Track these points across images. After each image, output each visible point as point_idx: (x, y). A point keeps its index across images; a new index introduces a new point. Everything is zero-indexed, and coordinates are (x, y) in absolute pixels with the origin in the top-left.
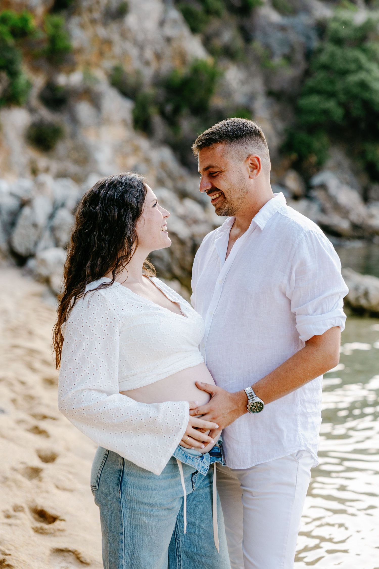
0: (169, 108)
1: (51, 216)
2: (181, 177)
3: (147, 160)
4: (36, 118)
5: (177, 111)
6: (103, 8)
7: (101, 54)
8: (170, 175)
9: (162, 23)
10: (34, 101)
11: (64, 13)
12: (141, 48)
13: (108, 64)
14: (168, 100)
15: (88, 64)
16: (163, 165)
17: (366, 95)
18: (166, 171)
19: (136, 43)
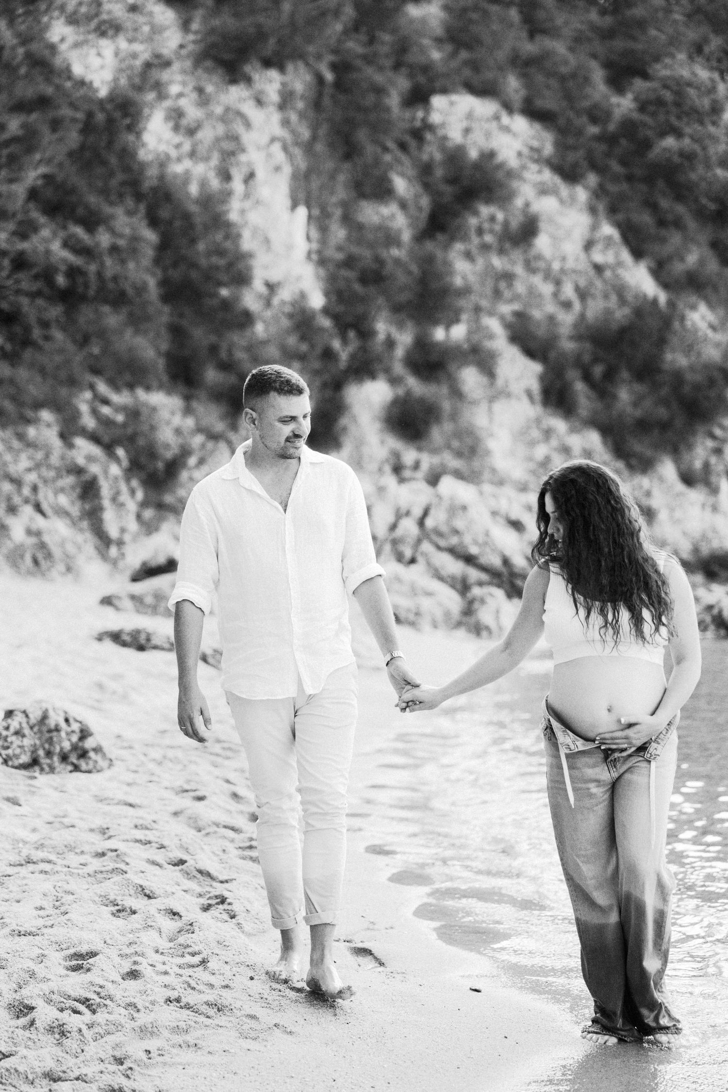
0: (598, 370)
4: (401, 391)
5: (610, 375)
6: (498, 228)
7: (497, 294)
9: (588, 246)
10: (399, 368)
11: (440, 237)
12: (558, 283)
13: (506, 309)
14: (596, 360)
15: (478, 309)
19: (548, 275)
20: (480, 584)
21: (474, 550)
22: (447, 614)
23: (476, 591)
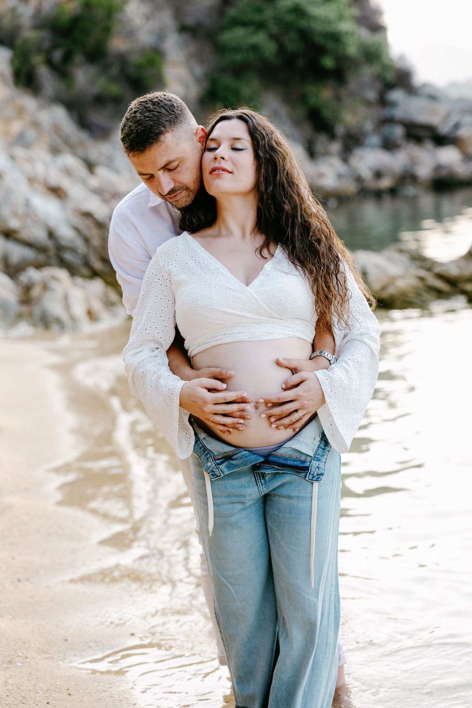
0: (58, 55)
5: (67, 58)
8: (67, 141)
16: (56, 129)
17: (303, 23)
18: (60, 137)
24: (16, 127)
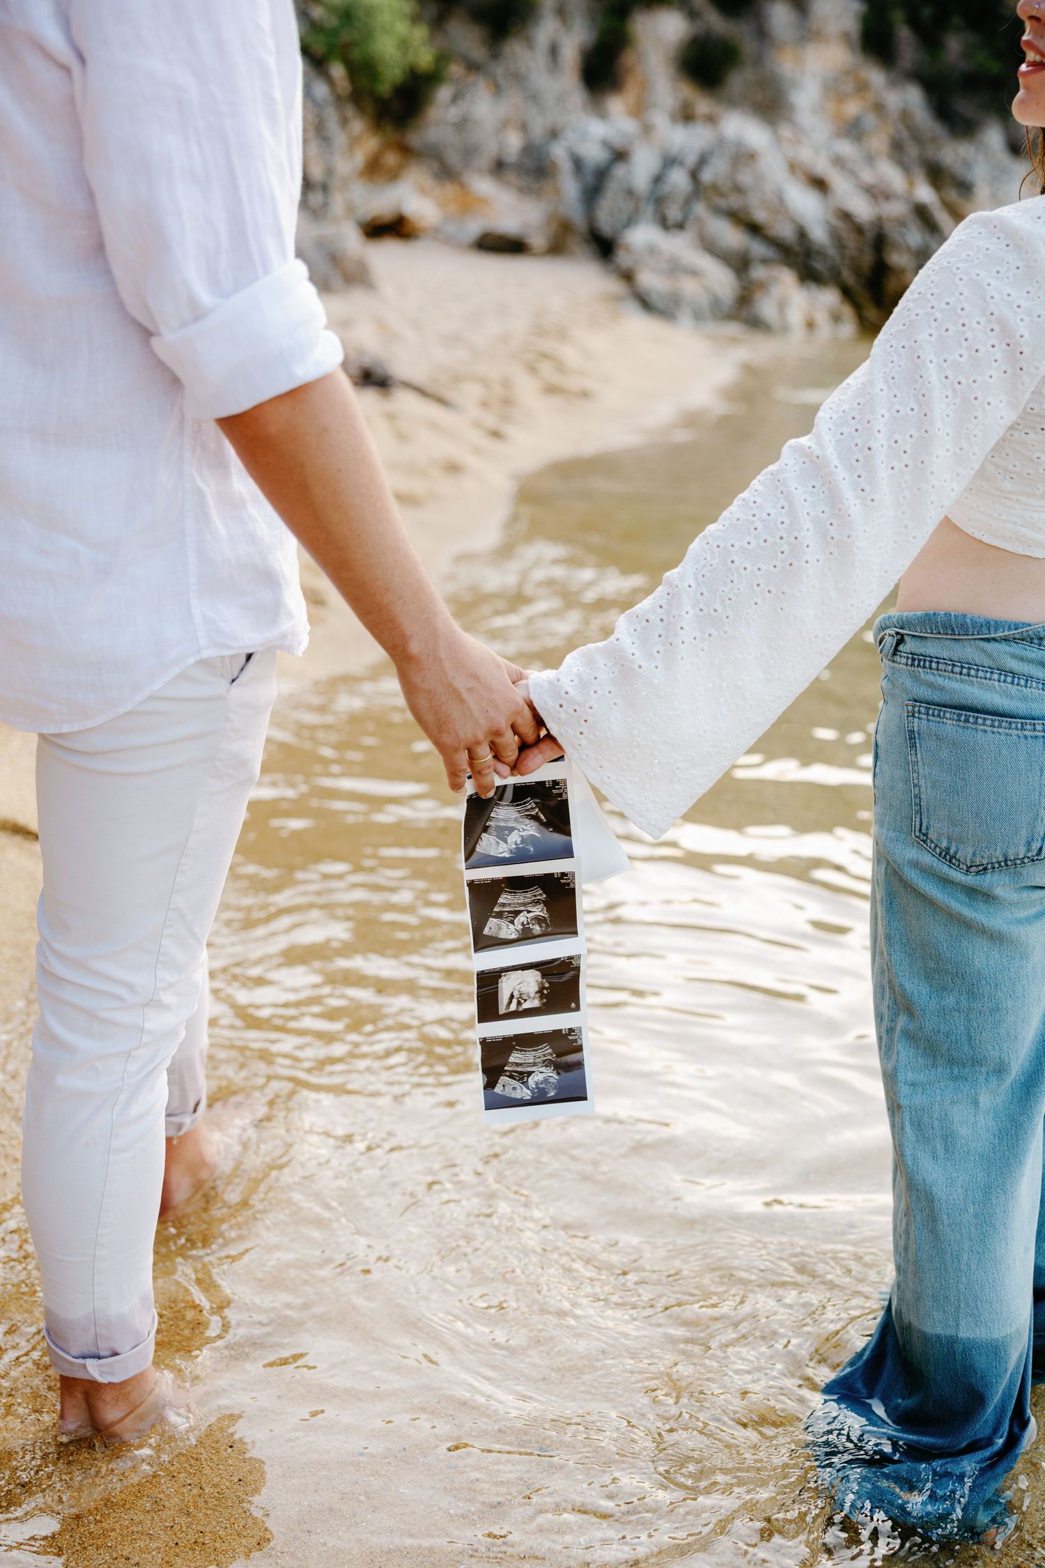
0: (928, 12)
1: (658, 179)
2: (934, 140)
3: (879, 108)
4: (699, 28)
5: (940, 18)
8: (917, 136)
16: (905, 116)
18: (909, 128)
20: (765, 261)
21: (760, 215)
22: (716, 303)
23: (758, 273)
24: (853, 108)
